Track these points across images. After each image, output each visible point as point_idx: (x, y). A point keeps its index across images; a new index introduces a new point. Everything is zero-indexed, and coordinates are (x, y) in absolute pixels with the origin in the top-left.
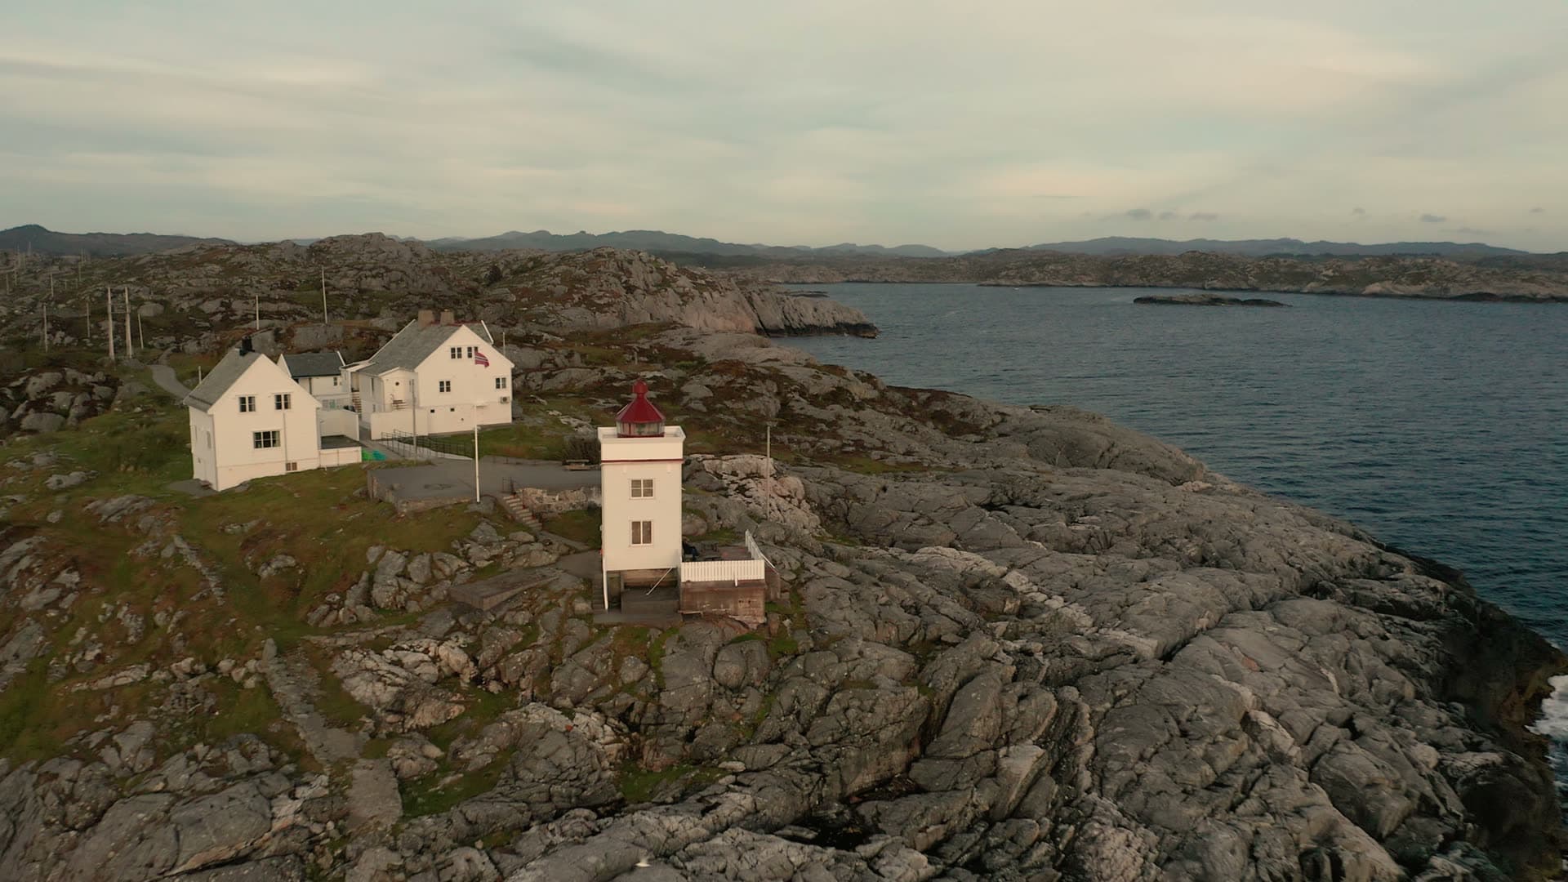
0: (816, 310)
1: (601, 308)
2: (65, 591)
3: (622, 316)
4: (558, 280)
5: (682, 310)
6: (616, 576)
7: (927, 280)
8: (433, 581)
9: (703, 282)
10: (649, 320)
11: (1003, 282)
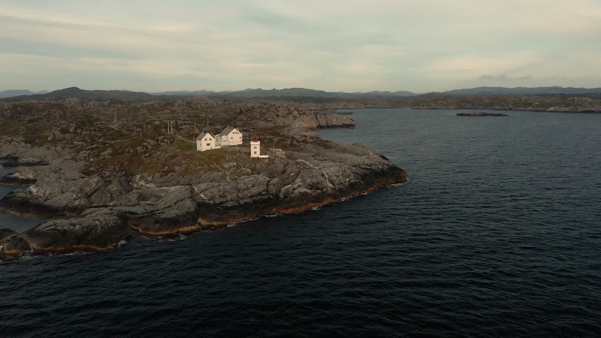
0: (337, 120)
1: (269, 121)
2: (188, 161)
3: (275, 124)
4: (258, 113)
5: (294, 121)
6: (252, 158)
7: (394, 107)
8: (232, 158)
9: (302, 112)
10: (282, 125)
11: (420, 107)
